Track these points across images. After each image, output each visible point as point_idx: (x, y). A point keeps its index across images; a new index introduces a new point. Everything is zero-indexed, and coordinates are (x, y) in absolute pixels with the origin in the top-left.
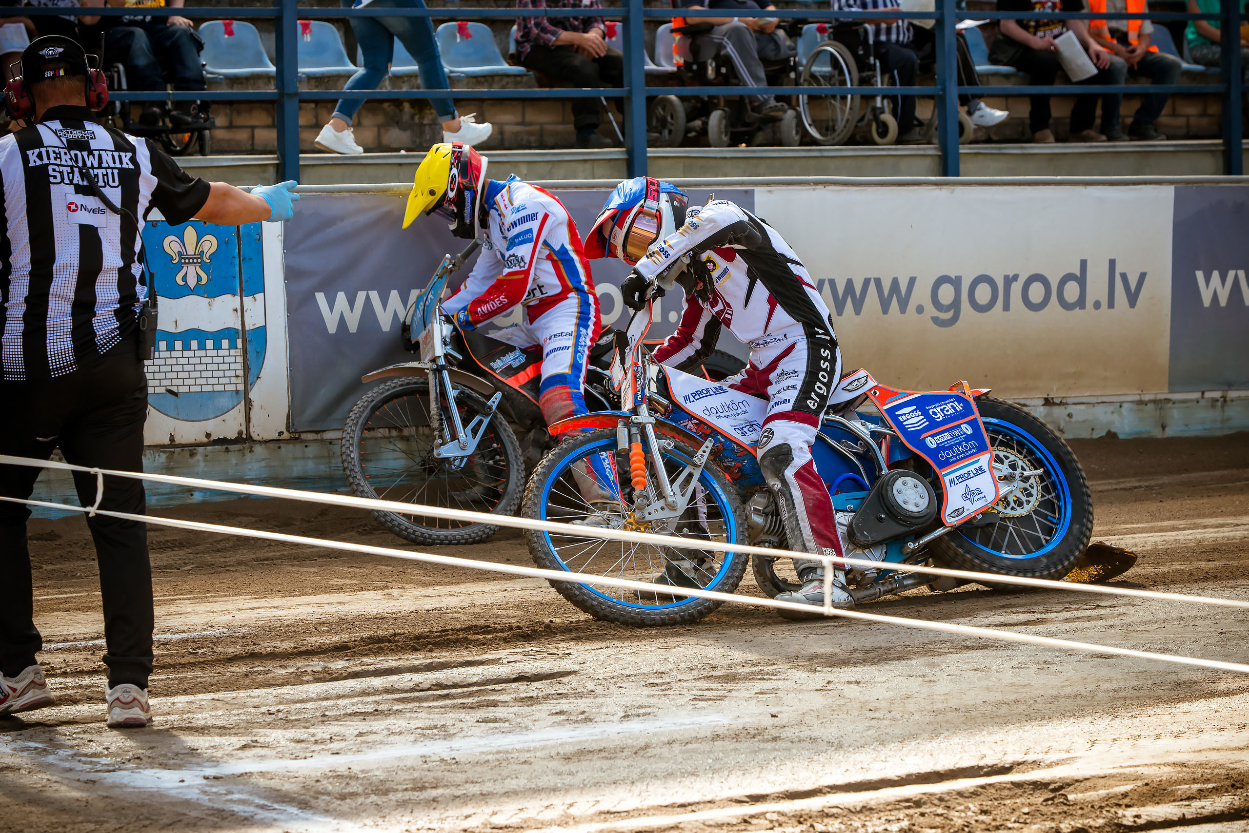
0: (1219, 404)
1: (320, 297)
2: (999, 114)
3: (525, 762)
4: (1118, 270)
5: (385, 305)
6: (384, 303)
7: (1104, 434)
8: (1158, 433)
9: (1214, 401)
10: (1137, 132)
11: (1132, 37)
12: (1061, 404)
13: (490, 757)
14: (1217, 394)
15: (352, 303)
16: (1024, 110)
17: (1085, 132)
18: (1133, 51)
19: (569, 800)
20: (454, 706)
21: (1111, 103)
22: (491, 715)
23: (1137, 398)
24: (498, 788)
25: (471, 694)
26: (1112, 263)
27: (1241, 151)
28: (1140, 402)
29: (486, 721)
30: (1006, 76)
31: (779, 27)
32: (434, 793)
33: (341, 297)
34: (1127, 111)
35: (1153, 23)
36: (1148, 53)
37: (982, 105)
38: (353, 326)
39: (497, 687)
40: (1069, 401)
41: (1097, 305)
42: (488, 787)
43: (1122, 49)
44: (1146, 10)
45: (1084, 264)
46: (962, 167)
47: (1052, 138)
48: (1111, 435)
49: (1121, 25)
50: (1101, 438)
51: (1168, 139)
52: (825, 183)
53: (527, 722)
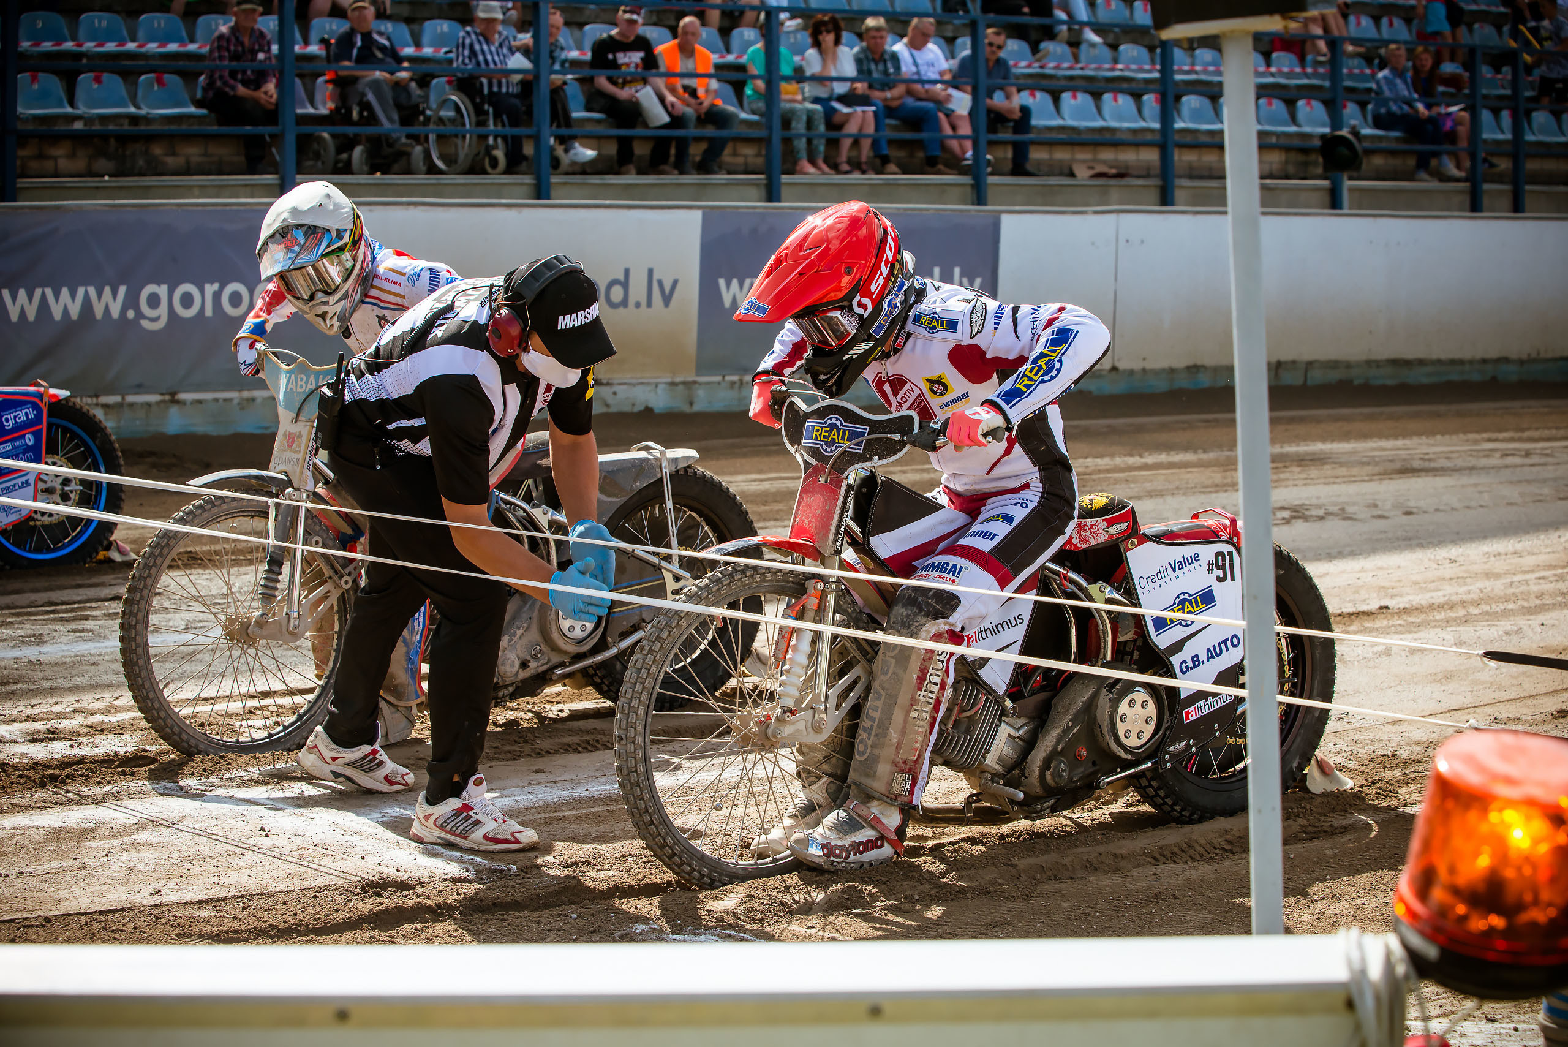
0: (737, 386)
1: (6, 293)
2: (590, 153)
3: (94, 664)
4: (656, 277)
5: (57, 298)
6: (57, 297)
7: (642, 408)
8: (686, 409)
9: (733, 383)
10: (705, 167)
11: (701, 92)
12: (608, 384)
13: (68, 660)
14: (735, 378)
15: (30, 298)
16: (612, 149)
17: (662, 167)
18: (701, 104)
19: (116, 695)
20: (54, 620)
21: (683, 144)
22: (80, 627)
23: (669, 380)
24: (66, 684)
25: (72, 610)
26: (651, 272)
27: (780, 184)
28: (673, 384)
29: (74, 631)
30: (598, 121)
31: (412, 79)
32: (14, 687)
33: (22, 293)
34: (696, 151)
35: (719, 80)
36: (713, 105)
37: (577, 145)
38: (31, 316)
39: (94, 605)
40: (615, 382)
41: (638, 305)
42: (59, 683)
43: (692, 101)
44: (712, 71)
45: (627, 272)
46: (553, 193)
47: (634, 171)
48: (648, 410)
49: (692, 82)
50: (640, 412)
51: (729, 173)
52: (416, 204)
53: (107, 632)
